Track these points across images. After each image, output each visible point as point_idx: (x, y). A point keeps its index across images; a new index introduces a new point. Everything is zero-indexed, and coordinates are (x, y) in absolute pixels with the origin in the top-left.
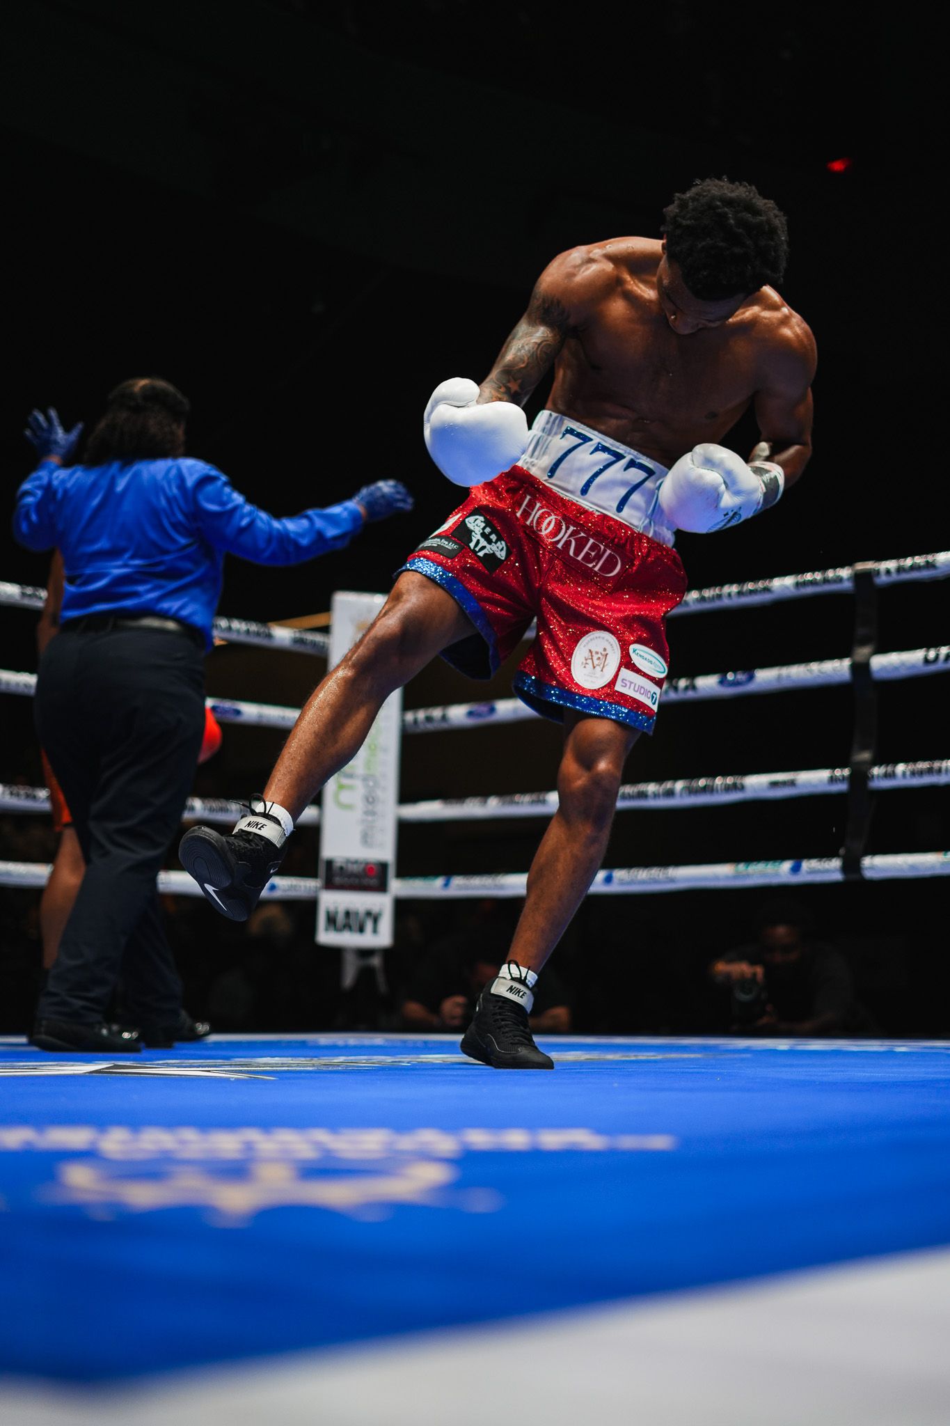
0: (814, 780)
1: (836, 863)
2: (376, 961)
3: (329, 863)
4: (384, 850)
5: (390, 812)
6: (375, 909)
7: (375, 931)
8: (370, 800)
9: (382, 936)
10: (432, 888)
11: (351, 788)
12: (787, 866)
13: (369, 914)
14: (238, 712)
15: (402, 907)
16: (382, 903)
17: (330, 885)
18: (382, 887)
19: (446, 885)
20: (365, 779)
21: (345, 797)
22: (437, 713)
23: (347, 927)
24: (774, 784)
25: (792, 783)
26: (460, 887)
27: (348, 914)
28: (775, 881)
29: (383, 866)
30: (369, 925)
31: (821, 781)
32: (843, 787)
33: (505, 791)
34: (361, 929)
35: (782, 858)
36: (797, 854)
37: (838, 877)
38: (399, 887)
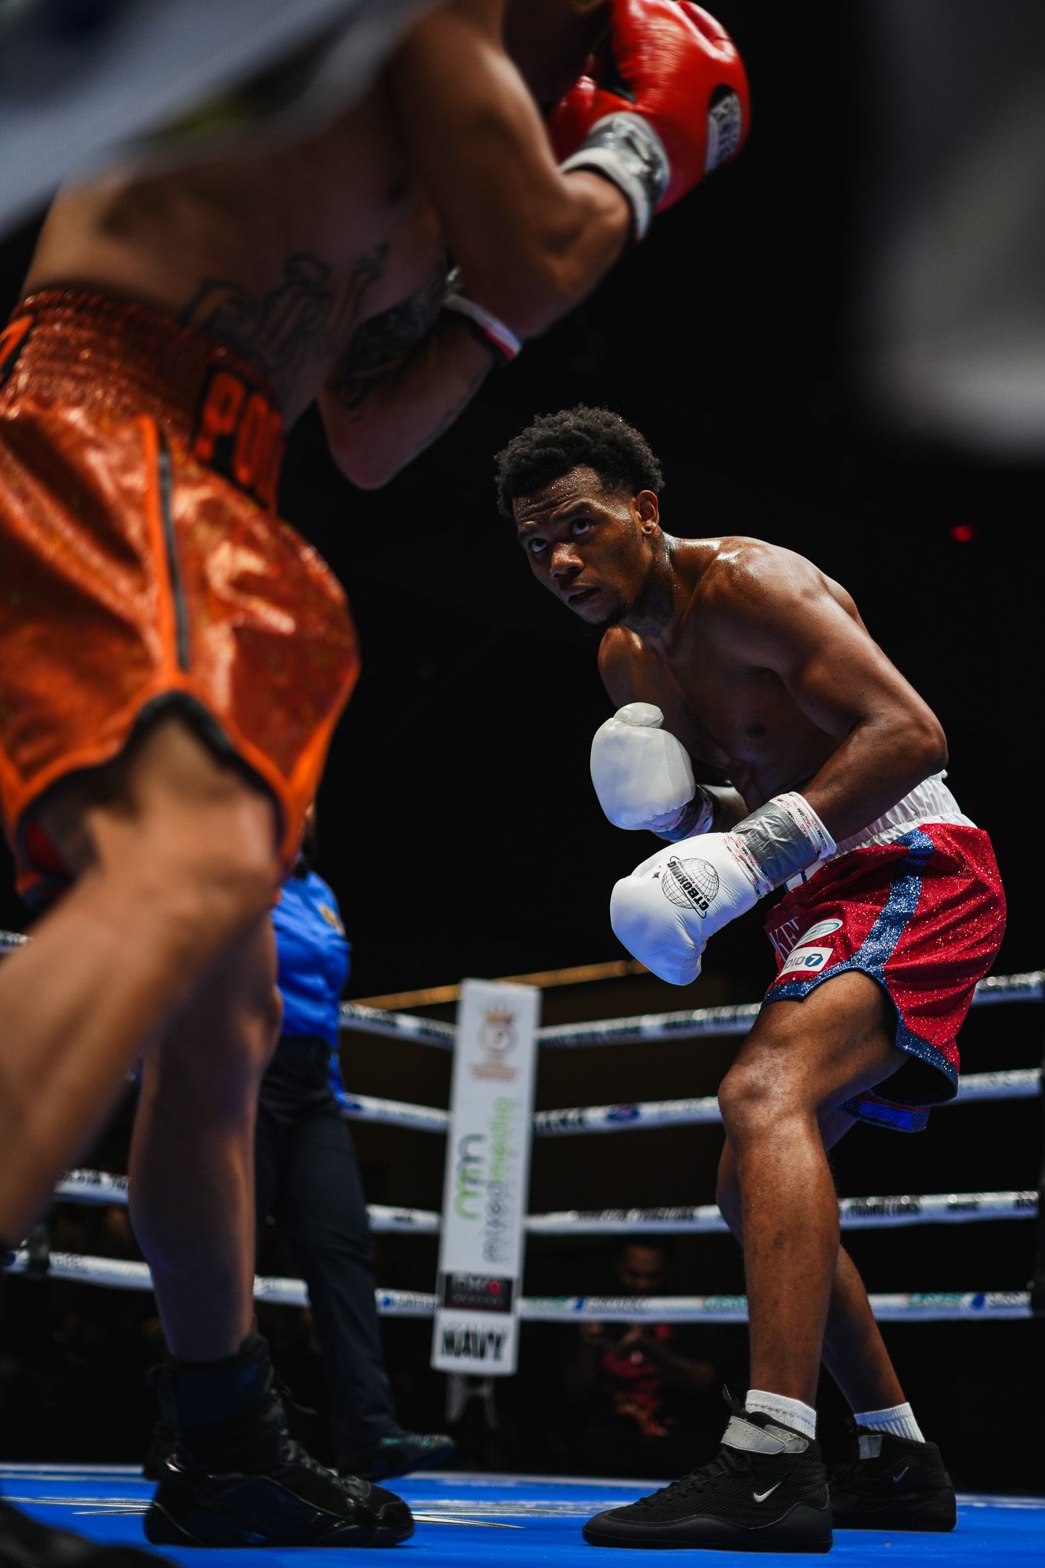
0: (997, 1202)
1: (1023, 1298)
2: (485, 1391)
3: (449, 1278)
4: (510, 1266)
5: (517, 1223)
6: (497, 1331)
7: (497, 1356)
8: (496, 1209)
9: (504, 1362)
10: (563, 1309)
11: (474, 1195)
12: (967, 1299)
13: (491, 1336)
14: (357, 1107)
15: (528, 1330)
16: (504, 1325)
17: (449, 1303)
18: (505, 1308)
19: (579, 1307)
20: (492, 1185)
21: (469, 1205)
22: (572, 1115)
23: (467, 1351)
24: (953, 1208)
25: (973, 1207)
26: (595, 1310)
27: (467, 1336)
28: (955, 1315)
29: (507, 1283)
30: (490, 1350)
31: (1006, 1207)
32: (1031, 1213)
33: (648, 1203)
34: (482, 1354)
35: (962, 1289)
36: (980, 1287)
37: (1026, 1313)
38: (524, 1307)
